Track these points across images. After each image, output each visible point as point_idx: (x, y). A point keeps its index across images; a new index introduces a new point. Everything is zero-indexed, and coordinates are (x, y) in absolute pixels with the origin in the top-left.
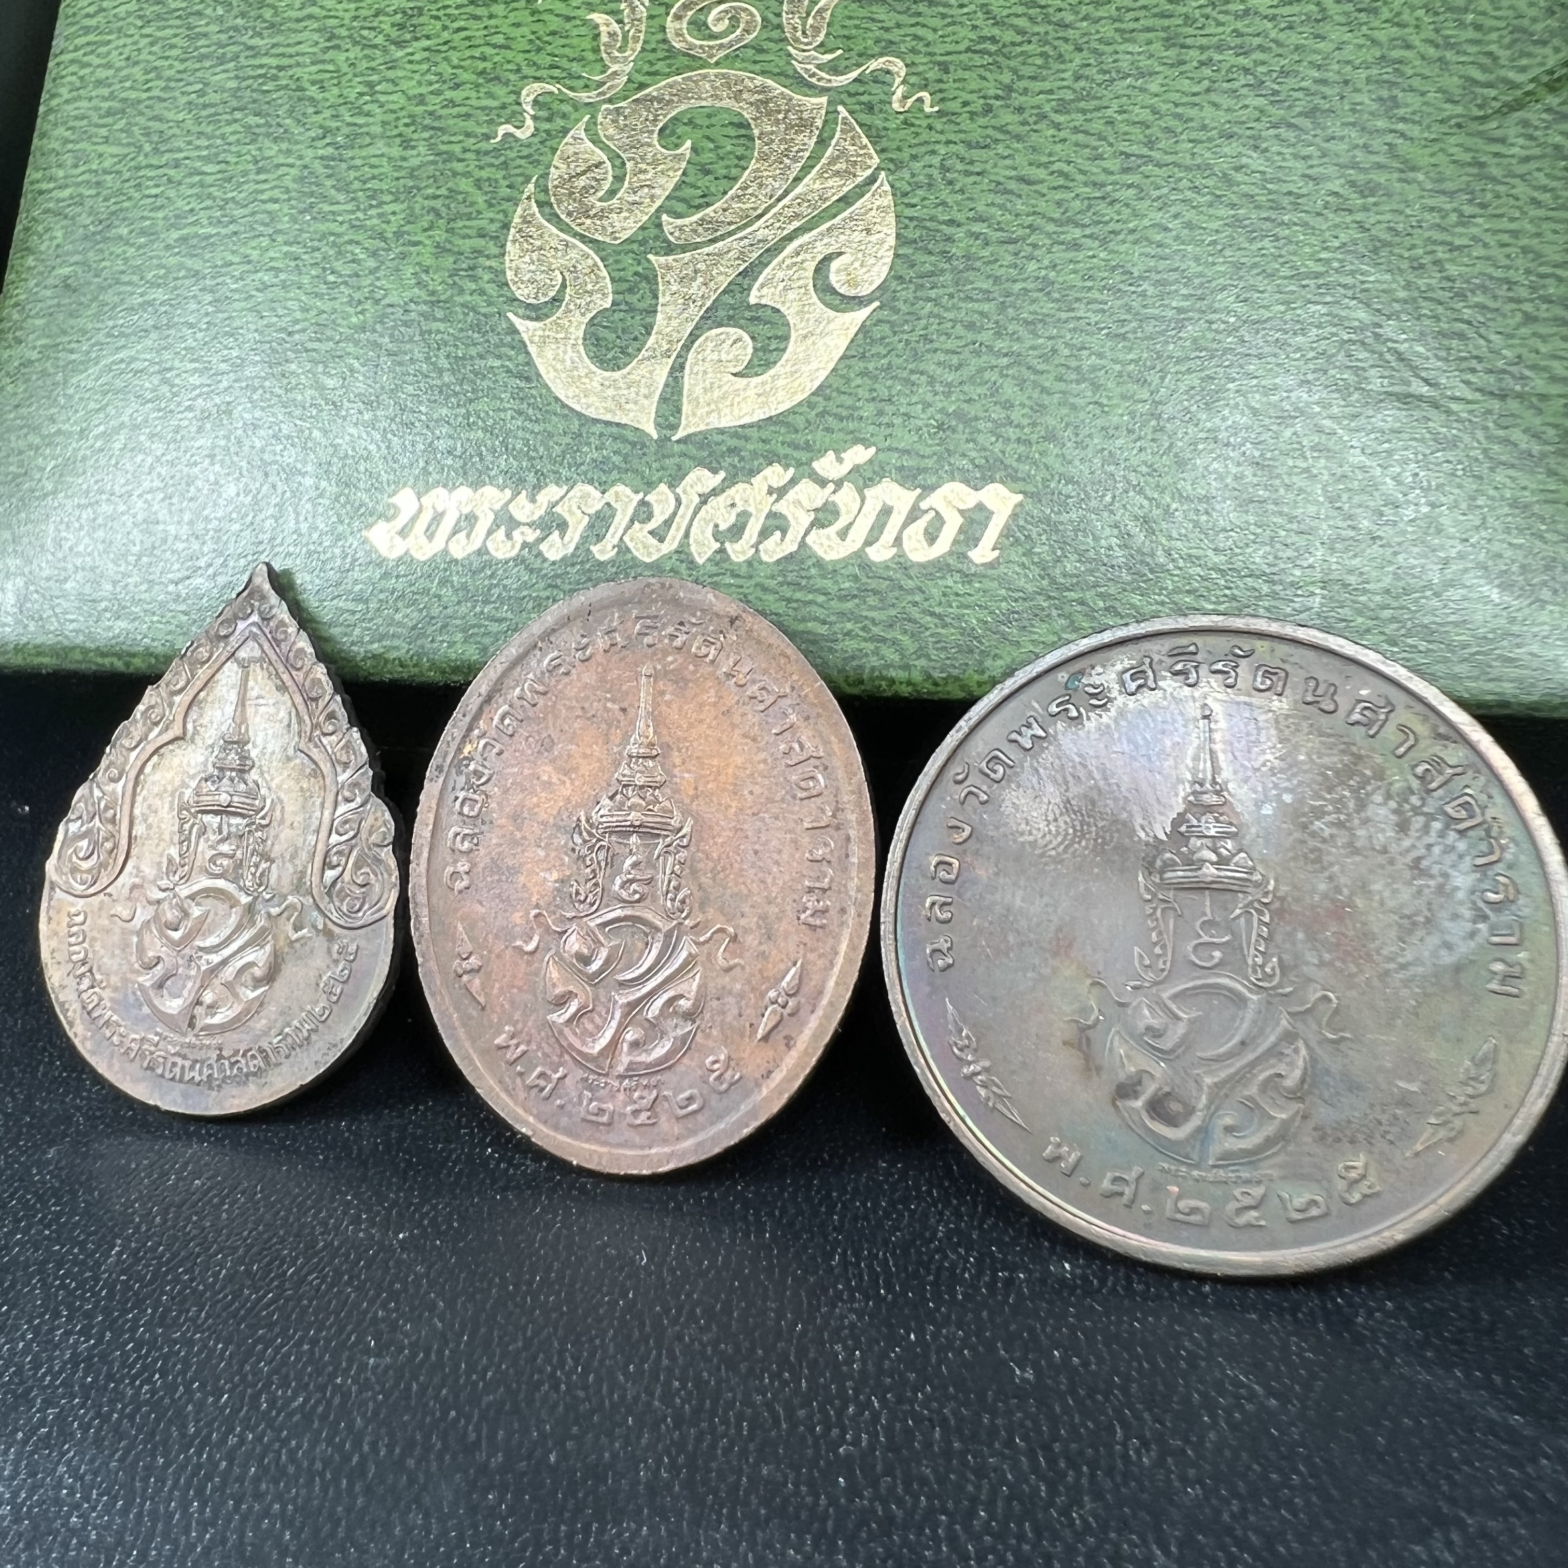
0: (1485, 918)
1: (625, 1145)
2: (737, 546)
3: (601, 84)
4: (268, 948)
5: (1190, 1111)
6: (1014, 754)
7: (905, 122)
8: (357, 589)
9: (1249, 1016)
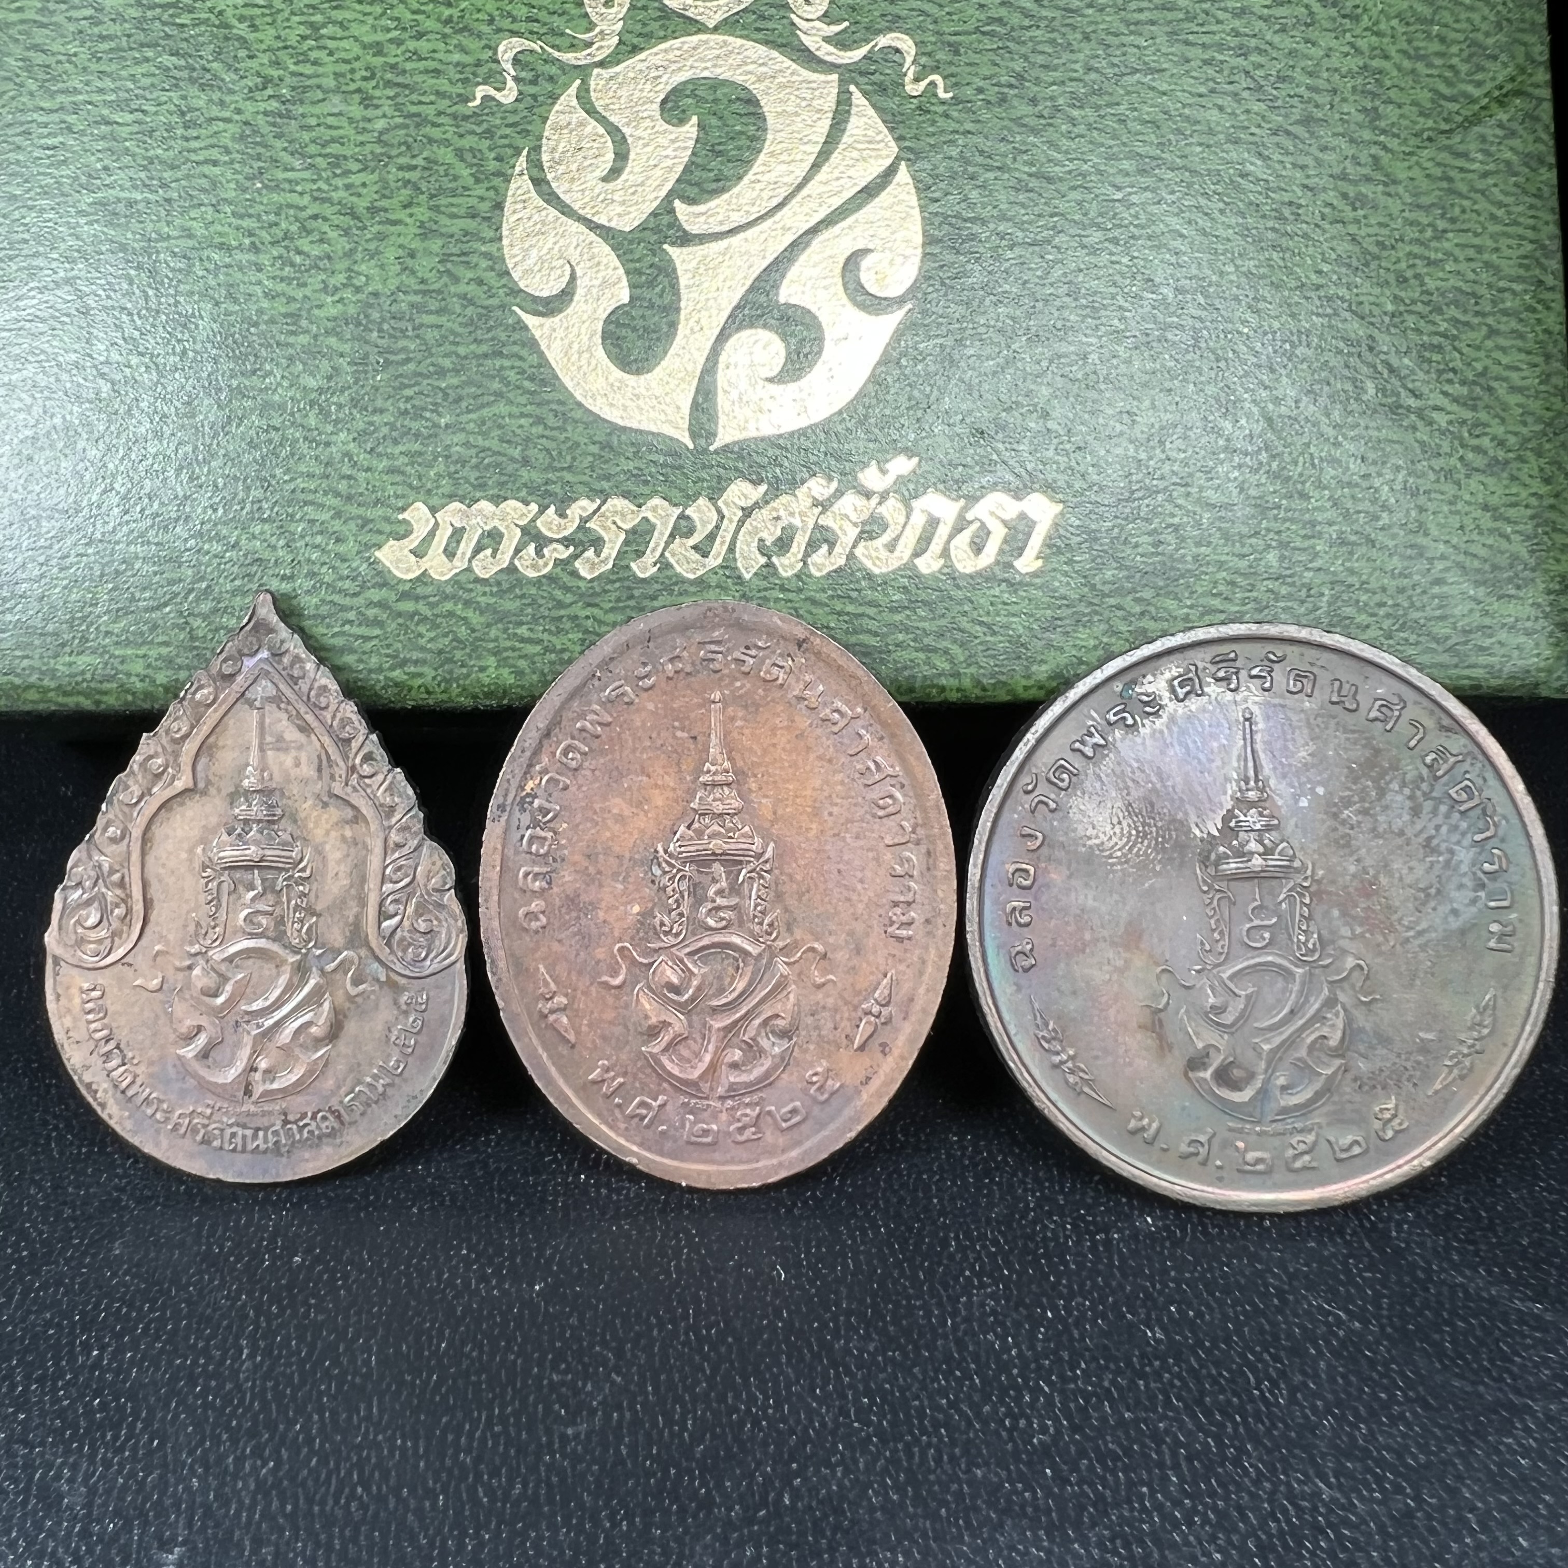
0: (1483, 886)
1: (732, 1161)
2: (785, 561)
3: (589, 44)
4: (326, 1006)
5: (1252, 1076)
6: (1078, 762)
7: (920, 108)
8: (371, 612)
9: (1296, 987)
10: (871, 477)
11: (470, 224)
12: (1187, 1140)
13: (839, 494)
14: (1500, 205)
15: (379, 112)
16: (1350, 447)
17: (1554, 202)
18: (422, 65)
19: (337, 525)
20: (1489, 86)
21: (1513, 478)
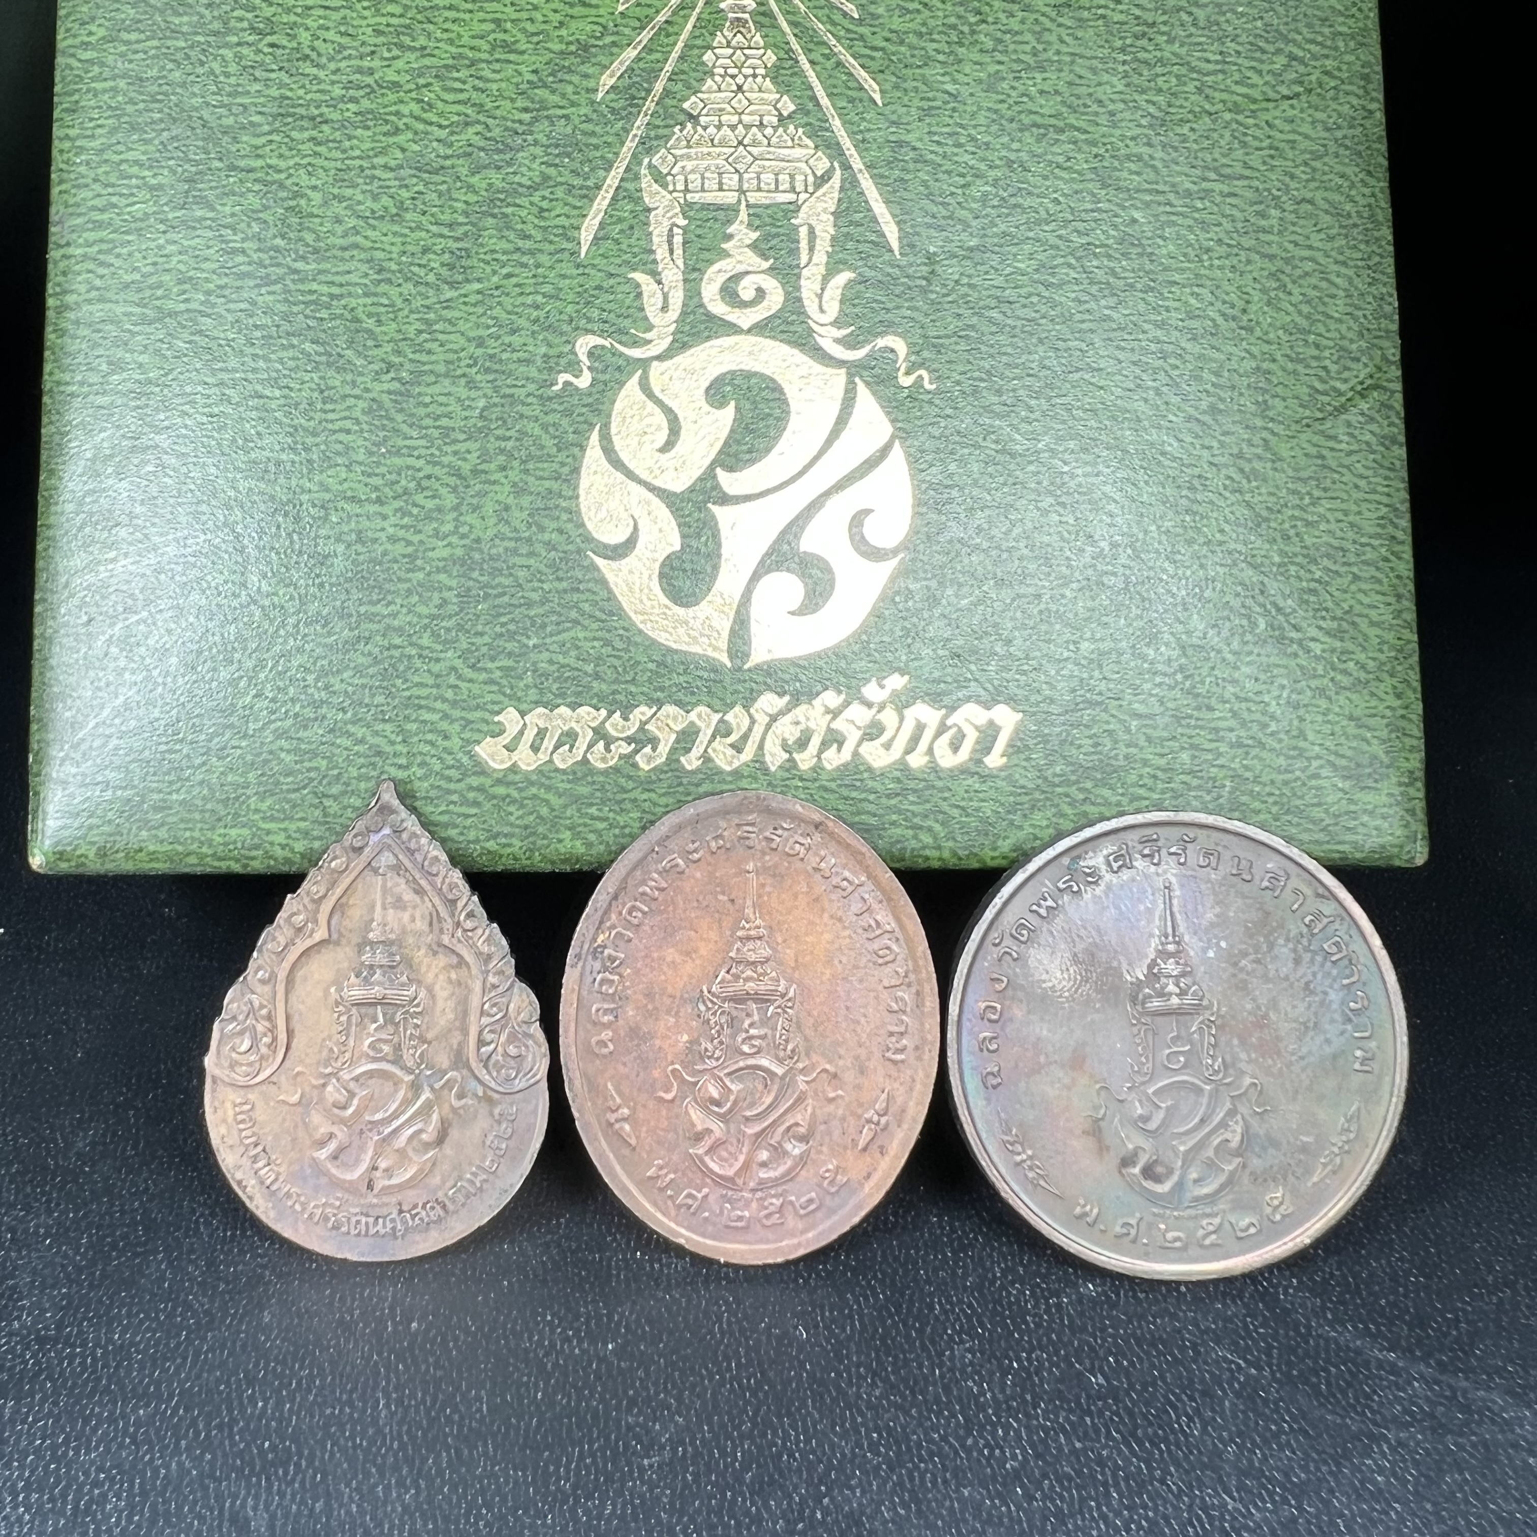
0: (1350, 1020)
1: (761, 1242)
3: (652, 342)
4: (435, 1116)
5: (1170, 1172)
6: (1034, 920)
8: (471, 795)
9: (1205, 1101)
10: (871, 691)
11: (555, 486)
12: (1121, 1221)
13: (847, 704)
14: (1362, 477)
15: (480, 393)
16: (1246, 670)
17: (1405, 474)
18: (515, 355)
19: (444, 725)
20: (1354, 381)
21: (1373, 694)
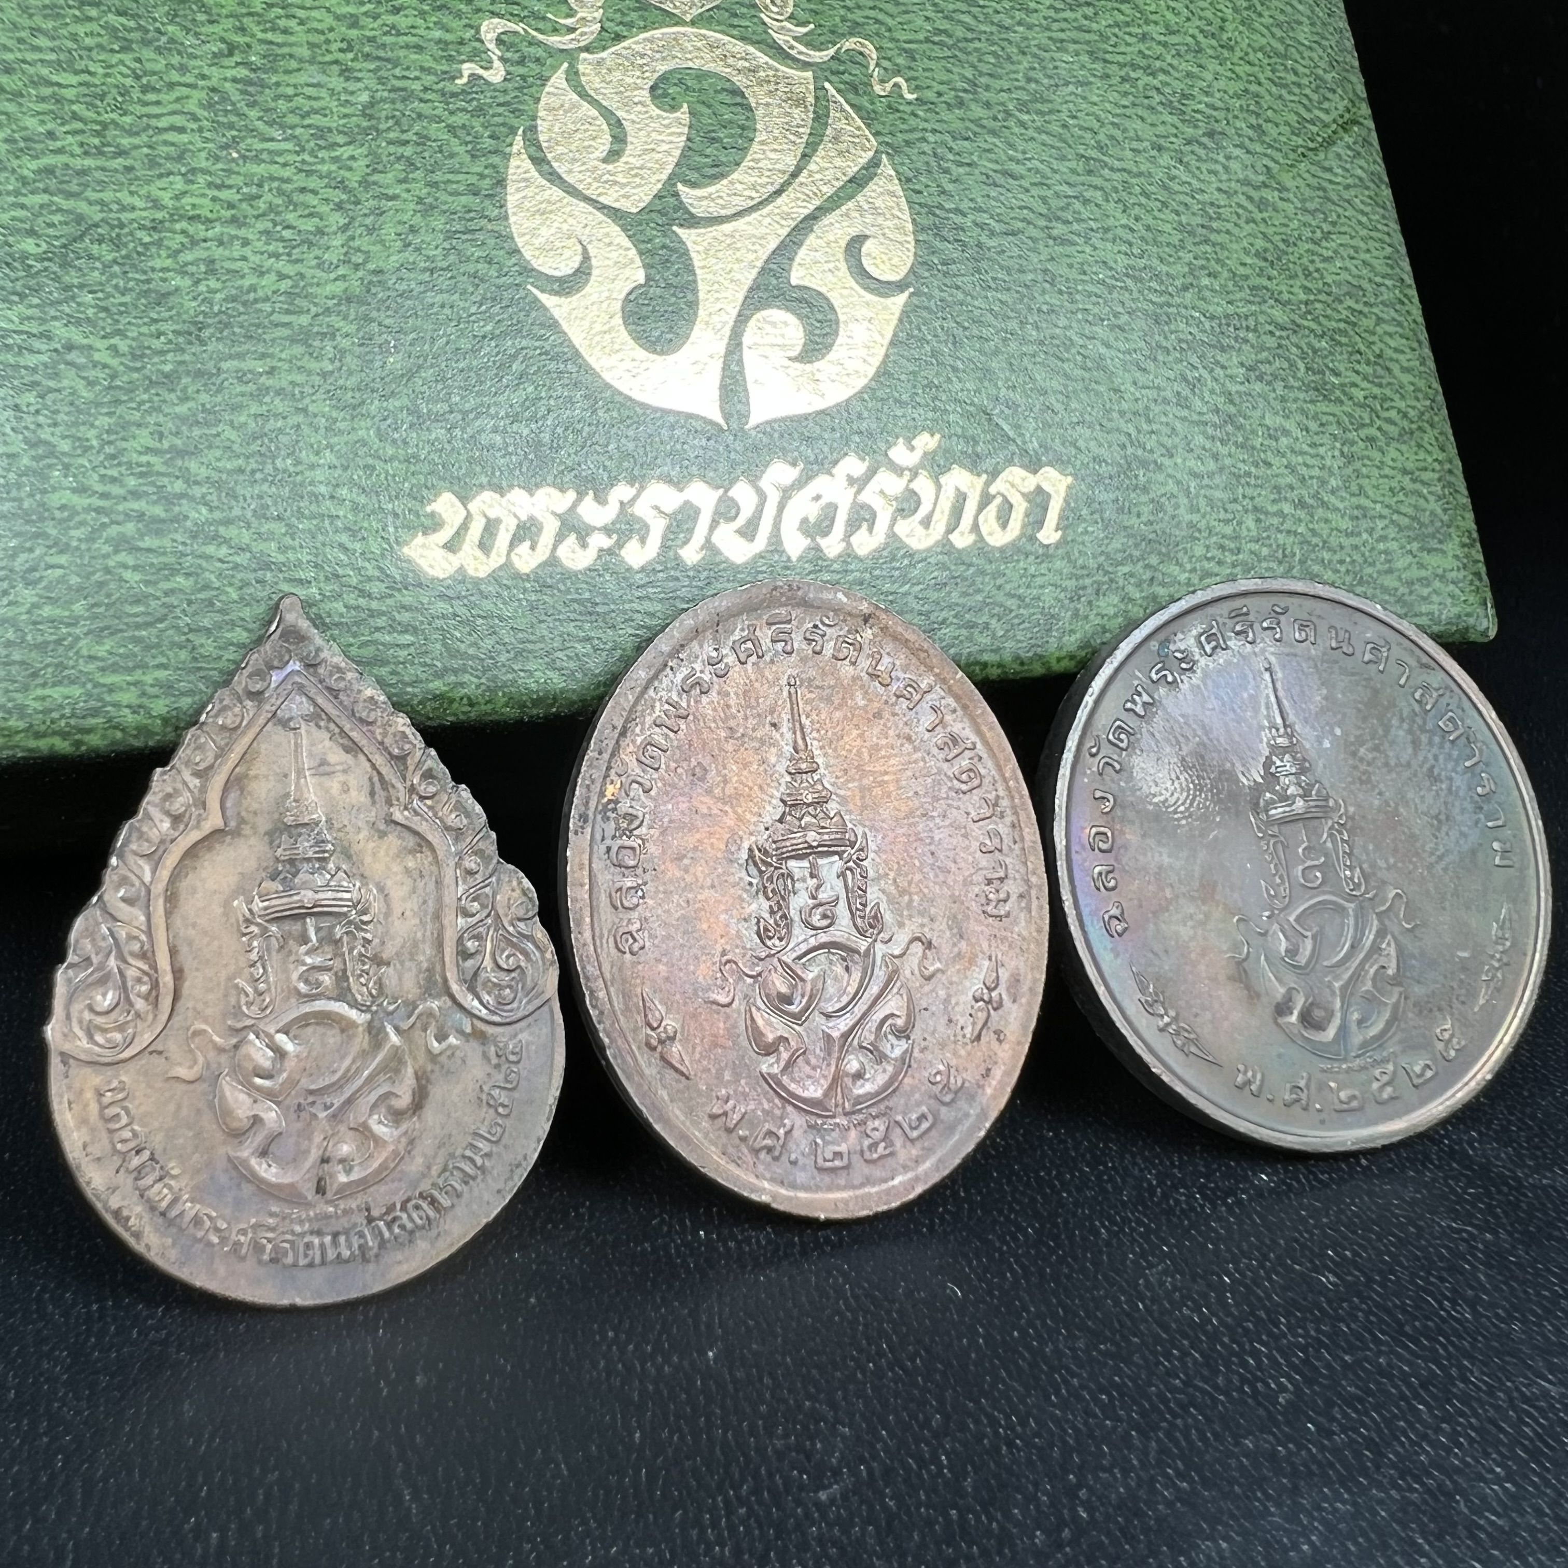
0: (1480, 808)
1: (868, 1182)
2: (829, 541)
3: (572, 30)
5: (1331, 1015)
6: (1133, 722)
7: (889, 107)
8: (404, 617)
10: (900, 454)
11: (473, 202)
12: (1288, 1086)
13: (871, 473)
14: (1363, 213)
15: (360, 85)
18: (402, 40)
21: (1419, 446)
